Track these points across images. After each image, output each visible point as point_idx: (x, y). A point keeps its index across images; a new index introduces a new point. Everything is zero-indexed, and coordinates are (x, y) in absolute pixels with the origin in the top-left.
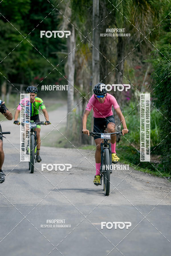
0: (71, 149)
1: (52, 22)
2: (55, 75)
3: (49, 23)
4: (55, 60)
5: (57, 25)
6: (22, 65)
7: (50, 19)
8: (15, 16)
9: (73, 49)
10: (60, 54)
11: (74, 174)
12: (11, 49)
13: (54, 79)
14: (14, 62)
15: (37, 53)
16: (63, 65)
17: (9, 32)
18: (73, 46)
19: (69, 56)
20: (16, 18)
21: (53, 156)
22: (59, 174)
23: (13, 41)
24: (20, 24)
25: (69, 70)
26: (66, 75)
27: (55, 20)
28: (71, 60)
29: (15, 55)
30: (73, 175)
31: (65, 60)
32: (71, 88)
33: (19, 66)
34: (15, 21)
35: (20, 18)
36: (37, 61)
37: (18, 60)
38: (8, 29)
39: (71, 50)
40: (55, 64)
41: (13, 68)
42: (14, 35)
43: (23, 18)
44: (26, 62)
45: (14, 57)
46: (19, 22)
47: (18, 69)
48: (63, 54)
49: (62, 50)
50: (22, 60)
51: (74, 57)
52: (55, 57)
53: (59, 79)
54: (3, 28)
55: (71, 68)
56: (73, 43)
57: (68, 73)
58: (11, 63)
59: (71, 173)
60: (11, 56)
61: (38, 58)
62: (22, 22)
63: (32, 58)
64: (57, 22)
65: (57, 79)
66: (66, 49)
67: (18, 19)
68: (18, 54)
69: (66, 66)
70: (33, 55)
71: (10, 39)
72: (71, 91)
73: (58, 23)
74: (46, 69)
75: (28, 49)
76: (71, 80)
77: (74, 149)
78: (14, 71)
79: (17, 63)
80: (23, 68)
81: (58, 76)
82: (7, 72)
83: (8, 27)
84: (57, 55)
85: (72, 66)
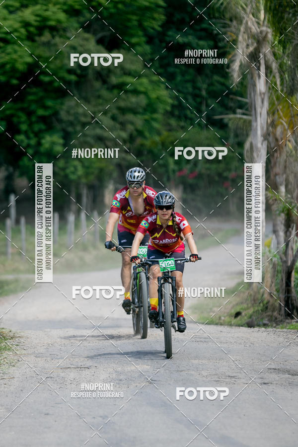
0: (263, 329)
6: (148, 143)
8: (132, 36)
9: (262, 108)
10: (233, 119)
11: (271, 383)
12: (123, 110)
13: (220, 175)
14: (132, 139)
15: (179, 118)
16: (241, 145)
18: (263, 101)
19: (254, 124)
20: (134, 40)
21: (225, 345)
23: (126, 92)
24: (143, 54)
25: (255, 155)
28: (259, 132)
29: (132, 123)
30: (271, 387)
31: (246, 129)
33: (142, 145)
35: (144, 39)
37: (140, 133)
39: (259, 110)
42: (129, 79)
43: (150, 40)
44: (157, 139)
45: (130, 128)
46: (140, 49)
47: (139, 153)
48: (241, 119)
49: (239, 111)
50: (147, 134)
51: (265, 127)
52: (222, 126)
53: (231, 175)
55: (258, 150)
56: (261, 94)
59: (266, 382)
60: (123, 125)
61: (182, 128)
62: (148, 48)
63: (170, 129)
65: (225, 174)
66: (248, 108)
67: (138, 44)
68: (138, 121)
69: (247, 146)
70: (173, 122)
71: (121, 87)
77: (270, 329)
79: (139, 141)
80: (150, 152)
81: (228, 169)
84: (226, 121)
85: (259, 145)
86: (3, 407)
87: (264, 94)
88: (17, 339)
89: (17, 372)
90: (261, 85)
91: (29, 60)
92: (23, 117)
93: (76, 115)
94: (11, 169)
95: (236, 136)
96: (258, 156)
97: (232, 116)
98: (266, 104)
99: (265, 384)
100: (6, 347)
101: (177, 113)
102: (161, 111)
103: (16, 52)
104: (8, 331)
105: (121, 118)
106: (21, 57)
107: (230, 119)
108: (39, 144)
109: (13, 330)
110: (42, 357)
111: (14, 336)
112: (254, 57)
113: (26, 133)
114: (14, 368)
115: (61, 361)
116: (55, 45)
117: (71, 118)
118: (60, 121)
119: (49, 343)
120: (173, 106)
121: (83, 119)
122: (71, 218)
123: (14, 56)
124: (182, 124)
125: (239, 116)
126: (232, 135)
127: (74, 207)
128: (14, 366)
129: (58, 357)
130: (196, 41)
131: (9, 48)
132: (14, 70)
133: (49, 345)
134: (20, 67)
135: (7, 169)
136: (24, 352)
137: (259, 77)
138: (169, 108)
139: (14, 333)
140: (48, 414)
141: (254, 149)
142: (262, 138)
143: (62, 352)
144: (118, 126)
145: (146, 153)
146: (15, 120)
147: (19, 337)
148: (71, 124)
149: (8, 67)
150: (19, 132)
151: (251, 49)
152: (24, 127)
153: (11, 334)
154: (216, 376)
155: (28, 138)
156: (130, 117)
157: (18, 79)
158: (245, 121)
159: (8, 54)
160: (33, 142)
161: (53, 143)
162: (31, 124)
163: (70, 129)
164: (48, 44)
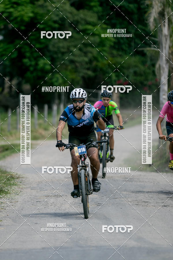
0: (165, 174)
1: (139, 9)
2: (142, 78)
3: (135, 11)
4: (143, 59)
5: (145, 12)
6: (100, 65)
7: (136, 5)
8: (91, 1)
9: (166, 44)
11: (169, 206)
12: (86, 45)
13: (142, 83)
14: (91, 62)
15: (119, 49)
16: (154, 65)
17: (83, 22)
18: (166, 40)
19: (161, 53)
20: (92, 4)
21: (142, 183)
22: (149, 206)
23: (88, 34)
24: (97, 13)
25: (162, 71)
26: (158, 77)
27: (142, 7)
28: (164, 58)
29: (91, 53)
30: (168, 208)
31: (156, 57)
32: (164, 95)
33: (97, 66)
34: (91, 8)
35: (97, 4)
36: (119, 59)
37: (96, 59)
38: (82, 19)
39: (164, 45)
40: (144, 63)
41: (88, 69)
42: (89, 27)
44: (105, 62)
45: (90, 55)
46: (95, 9)
47: (95, 70)
48: (154, 50)
49: (153, 46)
50: (100, 59)
51: (167, 54)
52: (143, 54)
53: (149, 83)
54: (76, 18)
55: (163, 68)
56: (165, 36)
57: (160, 75)
58: (87, 63)
59: (166, 205)
60: (86, 54)
61: (120, 56)
62: (100, 9)
63: (113, 56)
64: (144, 9)
65: (145, 83)
66: (158, 44)
67: (95, 6)
68: (95, 51)
69: (157, 66)
70: (115, 52)
71: (85, 31)
72: (164, 99)
73: (146, 10)
74: (131, 71)
75: (108, 44)
76: (165, 84)
77: (169, 174)
78: (90, 73)
79: (95, 63)
80: (101, 69)
81: (147, 80)
82: (81, 74)
83: (82, 16)
84: (145, 51)
85: (164, 66)
86: (11, 219)
87: (167, 36)
88: (21, 179)
89: (20, 198)
90: (166, 31)
91: (31, 15)
92: (27, 49)
93: (59, 48)
94: (20, 79)
95: (151, 60)
96: (163, 72)
97: (148, 49)
98: (168, 42)
99: (165, 206)
100: (14, 184)
101: (117, 47)
102: (108, 45)
103: (23, 10)
104: (16, 174)
105: (85, 50)
106: (26, 13)
107: (148, 51)
108: (37, 64)
109: (19, 173)
110: (35, 190)
111: (19, 177)
112: (162, 14)
113: (29, 58)
114: (18, 196)
115: (46, 192)
116: (46, 7)
117: (56, 49)
118: (49, 51)
119: (40, 181)
120: (115, 43)
121: (63, 50)
122: (55, 108)
123: (22, 13)
124: (120, 53)
125: (152, 49)
126: (149, 60)
127: (57, 101)
128: (18, 195)
129: (44, 190)
130: (128, 4)
131: (20, 8)
132: (22, 21)
133: (39, 182)
134: (26, 19)
135: (18, 79)
136: (24, 186)
137: (164, 25)
138: (112, 44)
139: (19, 175)
140: (37, 223)
141: (161, 68)
142: (166, 62)
143: (46, 187)
144: (83, 54)
145: (99, 70)
146: (23, 50)
147: (22, 177)
148: (56, 53)
149: (19, 19)
150: (25, 57)
151: (160, 9)
152: (28, 54)
153: (17, 176)
154: (137, 202)
155: (30, 60)
156: (89, 49)
157: (25, 26)
158: (156, 51)
159: (19, 11)
160: (33, 63)
161: (45, 64)
162: (32, 53)
163: (55, 56)
164: (42, 6)
